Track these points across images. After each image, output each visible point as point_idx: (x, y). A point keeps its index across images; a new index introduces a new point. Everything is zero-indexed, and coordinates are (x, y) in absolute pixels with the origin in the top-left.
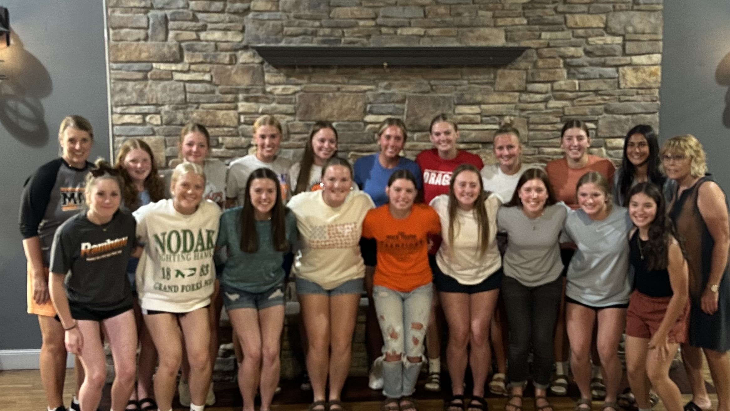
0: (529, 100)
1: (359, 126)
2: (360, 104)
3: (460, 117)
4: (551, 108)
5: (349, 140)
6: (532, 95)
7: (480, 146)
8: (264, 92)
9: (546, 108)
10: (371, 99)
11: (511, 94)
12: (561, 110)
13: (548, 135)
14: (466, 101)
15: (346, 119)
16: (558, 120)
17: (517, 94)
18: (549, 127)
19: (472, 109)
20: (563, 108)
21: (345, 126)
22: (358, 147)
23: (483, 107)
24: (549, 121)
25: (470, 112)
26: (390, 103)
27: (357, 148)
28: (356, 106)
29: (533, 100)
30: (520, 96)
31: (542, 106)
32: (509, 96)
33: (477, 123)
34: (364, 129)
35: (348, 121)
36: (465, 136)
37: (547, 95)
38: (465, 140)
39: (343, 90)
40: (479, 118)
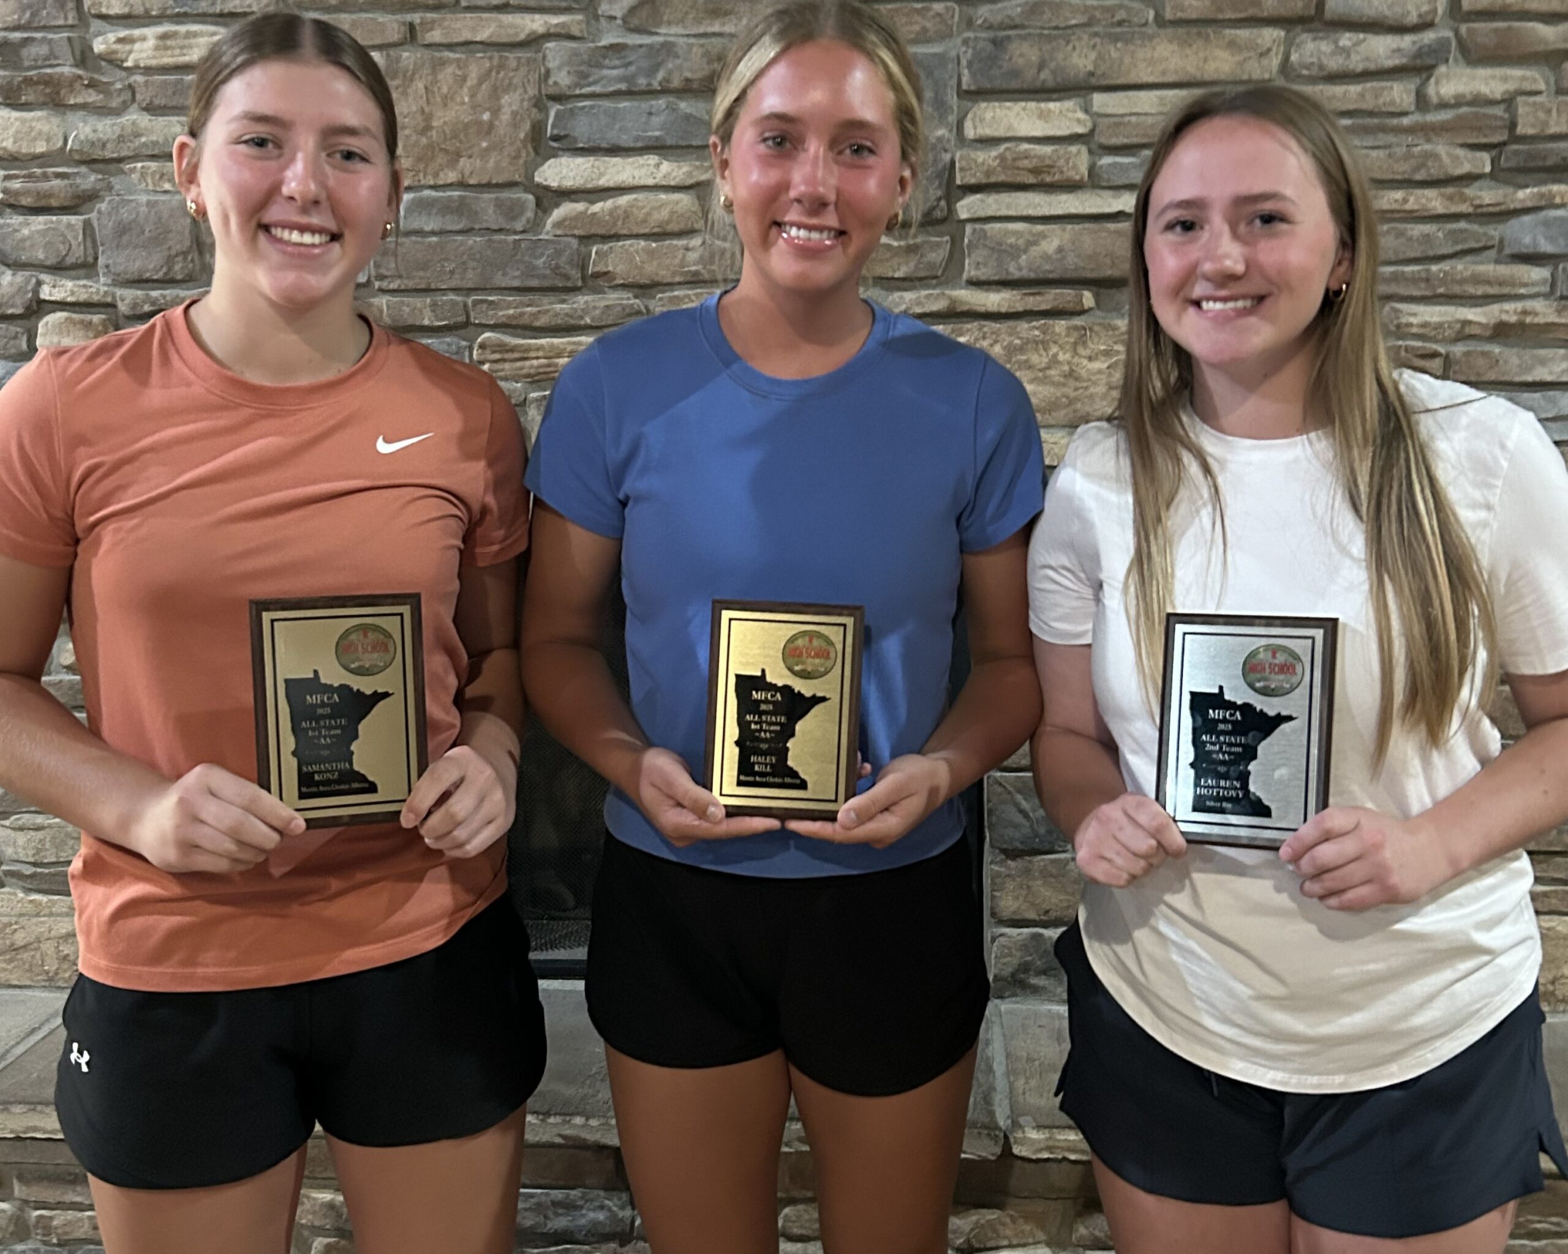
0: (1334, 64)
1: (512, 211)
2: (511, 102)
3: (987, 157)
4: (1443, 105)
5: (471, 279)
6: (1346, 39)
7: (1088, 298)
8: (84, 57)
9: (1422, 102)
10: (562, 79)
11: (1244, 34)
12: (1498, 111)
13: (1427, 238)
14: (1015, 73)
15: (452, 176)
16: (1484, 162)
17: (1271, 35)
18: (1434, 201)
19: (1043, 116)
20: (1509, 101)
21: (447, 208)
22: (510, 308)
23: (1101, 101)
24: (1435, 172)
25: (1039, 129)
26: (651, 93)
27: (504, 314)
28: (496, 112)
29: (1356, 63)
30: (1289, 43)
31: (1400, 93)
32: (1232, 45)
33: (1071, 187)
34: (536, 225)
35: (462, 185)
36: (1015, 252)
37: (1428, 37)
38: (1014, 272)
39: (436, 36)
40: (1079, 161)
